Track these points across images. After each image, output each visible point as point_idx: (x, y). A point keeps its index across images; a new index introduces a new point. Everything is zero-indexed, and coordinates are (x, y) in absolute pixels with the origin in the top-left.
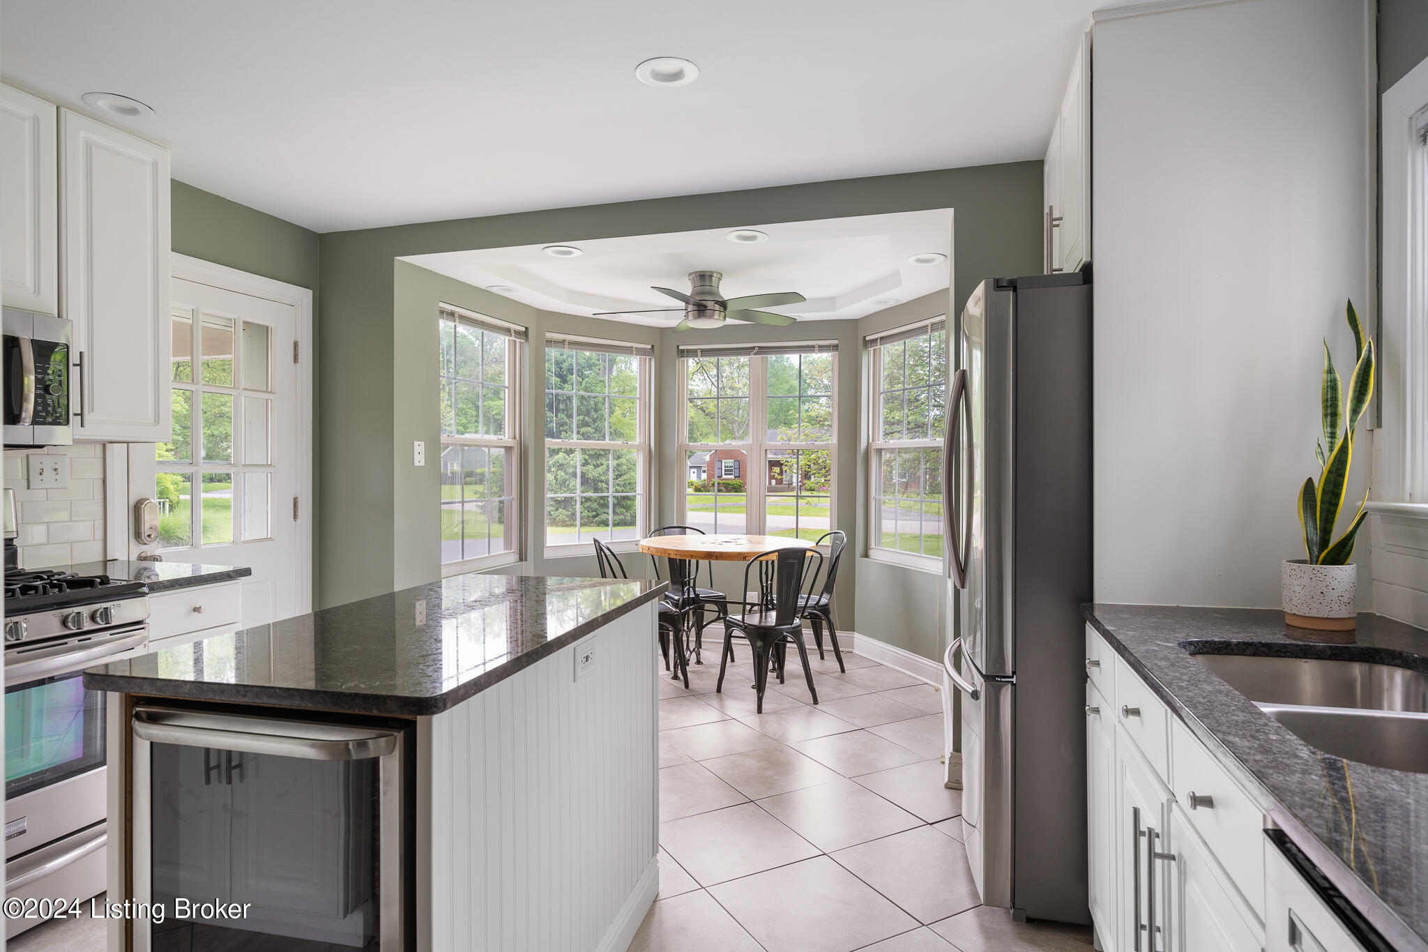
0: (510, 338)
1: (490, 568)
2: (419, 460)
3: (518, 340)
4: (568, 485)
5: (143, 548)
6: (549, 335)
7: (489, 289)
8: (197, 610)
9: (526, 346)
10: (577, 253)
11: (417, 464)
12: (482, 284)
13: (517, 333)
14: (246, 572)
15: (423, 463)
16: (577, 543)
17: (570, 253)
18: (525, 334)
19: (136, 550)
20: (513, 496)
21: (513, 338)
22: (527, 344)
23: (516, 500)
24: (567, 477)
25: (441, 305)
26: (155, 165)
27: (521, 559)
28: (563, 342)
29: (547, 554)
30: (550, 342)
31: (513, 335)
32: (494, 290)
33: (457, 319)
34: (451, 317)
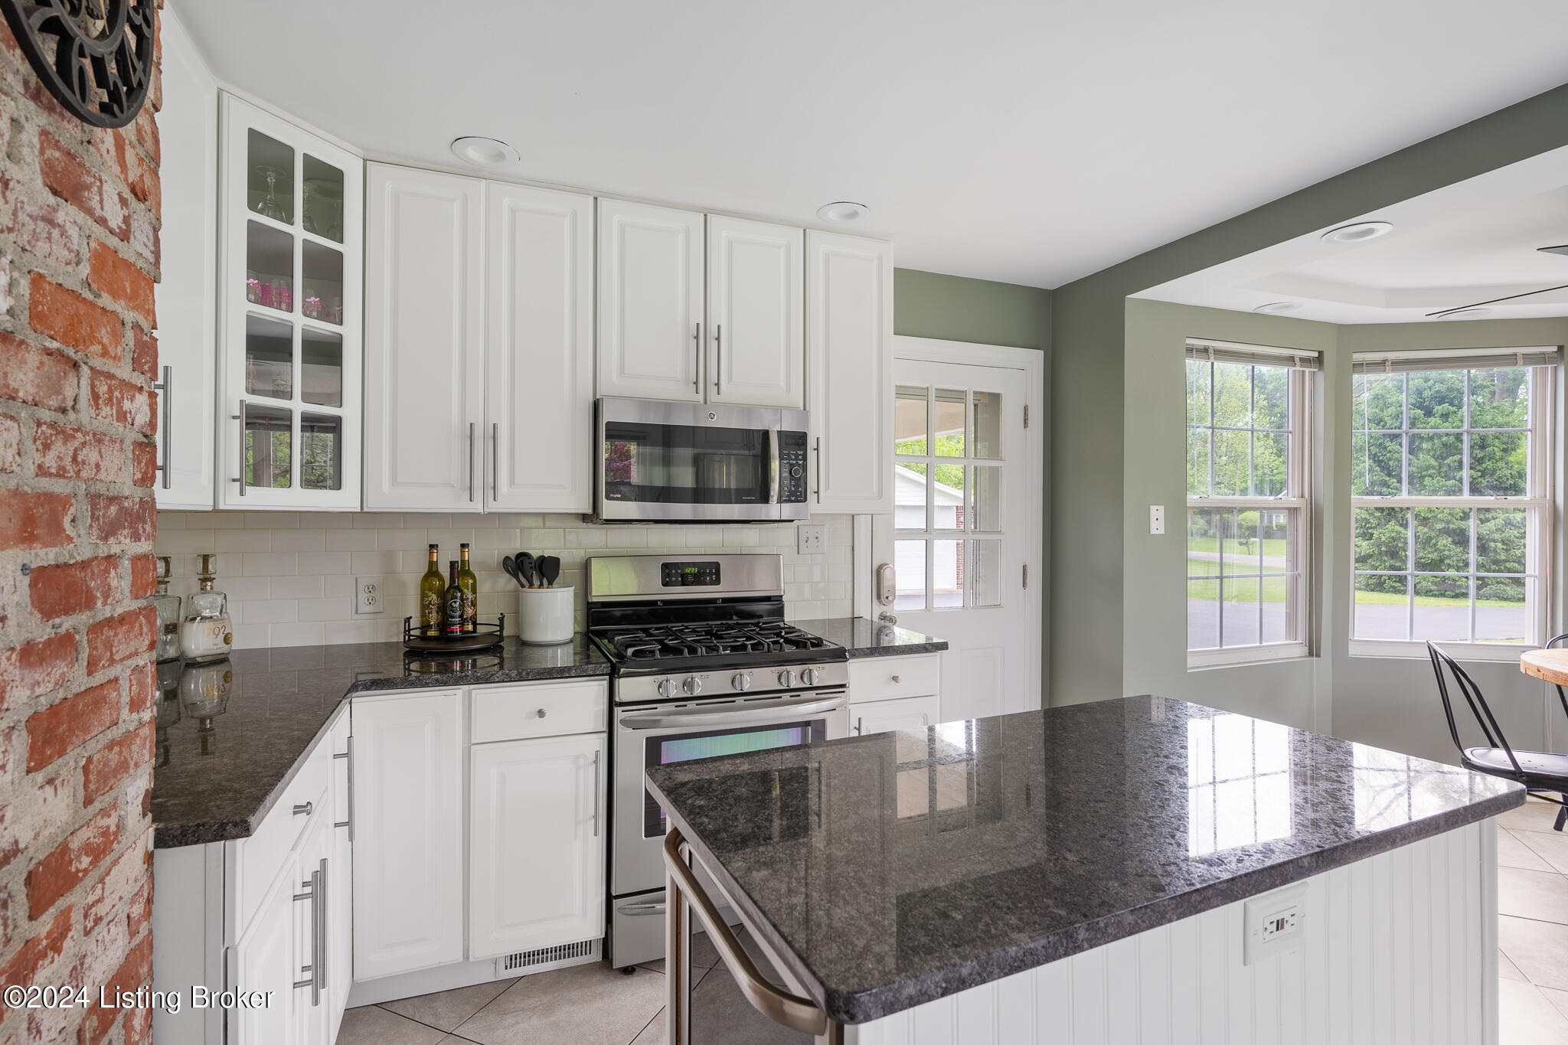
0: (1294, 369)
1: (1261, 661)
2: (1157, 526)
3: (1307, 370)
4: (1435, 545)
5: (884, 608)
6: (1358, 357)
7: (1259, 311)
8: (895, 679)
9: (1321, 377)
10: (1382, 229)
11: (1153, 531)
12: (1249, 308)
13: (1305, 361)
14: (943, 646)
15: (1162, 531)
16: (1408, 640)
17: (1370, 231)
18: (1319, 360)
19: (878, 610)
20: (1299, 571)
21: (1298, 368)
22: (1321, 372)
23: (1303, 576)
24: (1433, 534)
25: (1189, 341)
26: (880, 258)
27: (1311, 654)
28: (1384, 362)
29: (1354, 651)
30: (1359, 367)
31: (1298, 363)
32: (1267, 311)
33: (1212, 356)
34: (1205, 355)
